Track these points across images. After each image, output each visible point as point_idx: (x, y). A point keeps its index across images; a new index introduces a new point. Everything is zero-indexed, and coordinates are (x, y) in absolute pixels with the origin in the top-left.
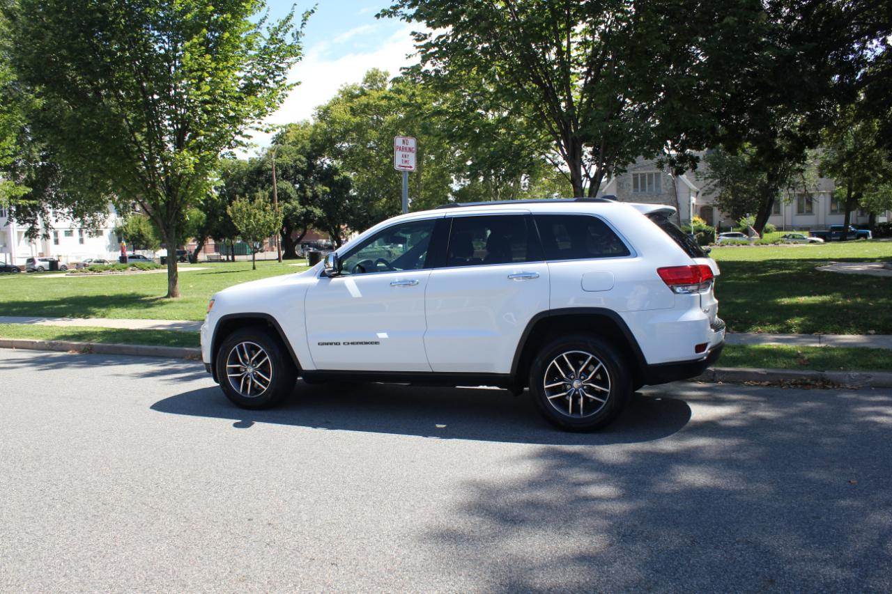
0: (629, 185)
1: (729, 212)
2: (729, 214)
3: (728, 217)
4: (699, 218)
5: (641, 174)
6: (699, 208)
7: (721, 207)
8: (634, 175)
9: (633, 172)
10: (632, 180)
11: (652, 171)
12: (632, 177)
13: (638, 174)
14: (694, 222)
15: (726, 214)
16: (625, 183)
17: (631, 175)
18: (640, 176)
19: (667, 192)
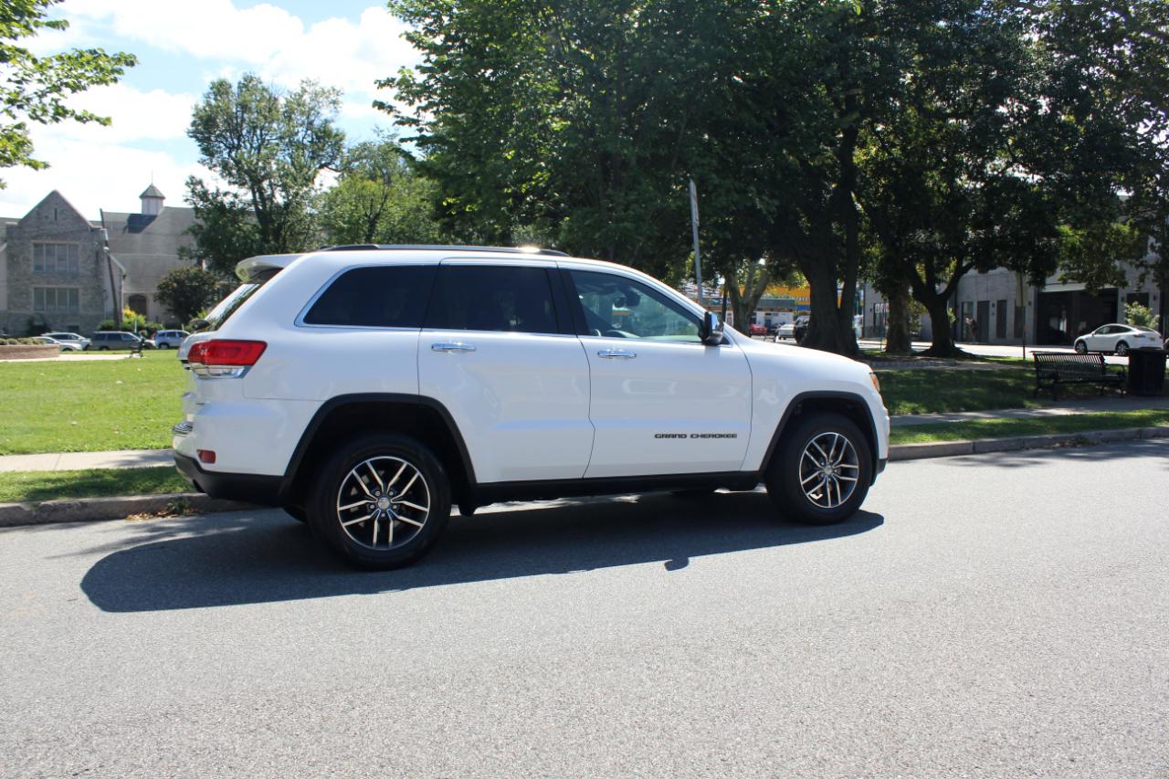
0: (28, 260)
1: (169, 304)
2: (170, 307)
3: (169, 310)
4: (132, 309)
5: (47, 245)
6: (127, 296)
7: (161, 298)
8: (36, 245)
9: (33, 241)
10: (32, 252)
11: (64, 242)
12: (32, 249)
13: (41, 245)
14: (126, 315)
15: (167, 306)
16: (21, 258)
17: (32, 246)
18: (44, 248)
19: (89, 273)
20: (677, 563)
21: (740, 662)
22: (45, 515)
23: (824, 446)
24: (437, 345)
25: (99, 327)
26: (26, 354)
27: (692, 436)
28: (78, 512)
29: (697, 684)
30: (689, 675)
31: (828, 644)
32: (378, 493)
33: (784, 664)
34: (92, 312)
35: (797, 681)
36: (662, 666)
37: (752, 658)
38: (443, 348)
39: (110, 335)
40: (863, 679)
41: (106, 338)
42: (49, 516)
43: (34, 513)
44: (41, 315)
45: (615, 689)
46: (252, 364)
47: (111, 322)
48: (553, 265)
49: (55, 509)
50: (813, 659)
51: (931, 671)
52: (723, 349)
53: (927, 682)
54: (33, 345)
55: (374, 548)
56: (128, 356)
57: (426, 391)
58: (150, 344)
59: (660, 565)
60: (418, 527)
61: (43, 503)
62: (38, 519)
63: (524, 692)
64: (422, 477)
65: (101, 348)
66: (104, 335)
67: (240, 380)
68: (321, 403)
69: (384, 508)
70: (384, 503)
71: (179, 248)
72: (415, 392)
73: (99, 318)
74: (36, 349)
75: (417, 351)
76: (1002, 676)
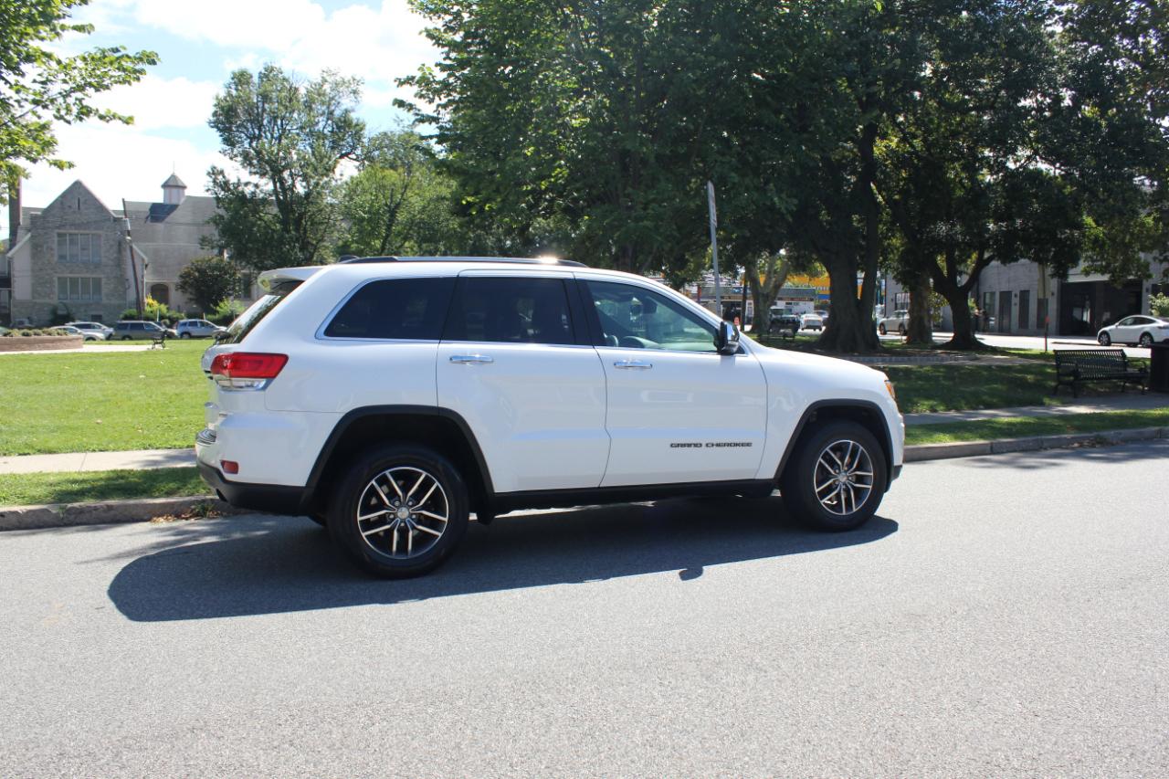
0: (52, 249)
1: (191, 293)
2: (191, 297)
3: (191, 299)
4: (153, 299)
5: (70, 234)
6: (149, 285)
7: (183, 287)
8: (60, 235)
9: (57, 231)
10: (56, 242)
11: (87, 232)
12: (56, 239)
13: (65, 235)
14: (150, 305)
15: (189, 296)
16: (45, 246)
17: (56, 235)
18: (68, 238)
19: (111, 263)
20: (692, 572)
21: (751, 678)
22: (72, 517)
23: (839, 454)
24: (456, 357)
25: (121, 316)
26: (50, 345)
27: (707, 445)
28: (104, 515)
29: (708, 701)
30: (700, 691)
31: (837, 659)
32: (397, 503)
33: (793, 681)
34: (114, 301)
35: (806, 698)
36: (674, 682)
37: (763, 674)
38: (462, 360)
39: (132, 324)
40: (871, 697)
41: (129, 327)
42: (76, 518)
43: (61, 516)
44: (65, 305)
45: (628, 705)
46: (274, 377)
47: (134, 311)
48: (570, 276)
49: (81, 511)
50: (822, 675)
51: (938, 688)
52: (739, 358)
53: (933, 700)
54: (57, 337)
55: (393, 557)
56: (150, 347)
57: (445, 403)
58: (173, 334)
59: (674, 574)
60: (437, 536)
61: (69, 505)
62: (65, 521)
63: (539, 708)
64: (440, 487)
65: (124, 338)
66: (127, 324)
67: (262, 392)
68: (342, 415)
69: (403, 517)
70: (403, 513)
71: (201, 237)
72: (434, 404)
73: (121, 307)
74: (60, 340)
75: (436, 363)
76: (1008, 695)
